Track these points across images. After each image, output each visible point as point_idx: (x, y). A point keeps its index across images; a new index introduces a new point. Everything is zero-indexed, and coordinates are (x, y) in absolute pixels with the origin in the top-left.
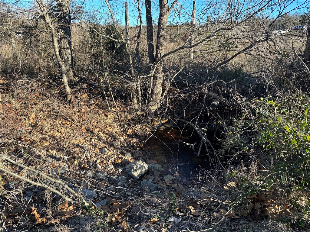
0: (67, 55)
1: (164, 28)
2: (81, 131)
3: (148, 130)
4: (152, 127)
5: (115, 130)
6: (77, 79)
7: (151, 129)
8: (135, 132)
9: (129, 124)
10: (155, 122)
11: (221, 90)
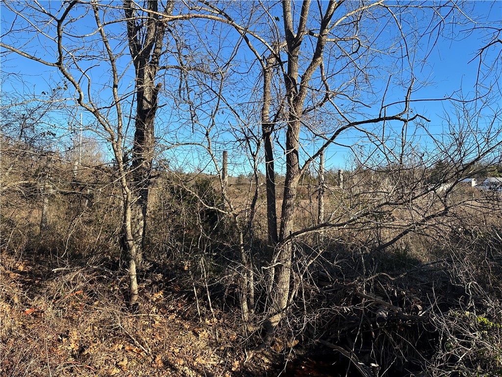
0: (138, 228)
1: (293, 195)
2: (155, 365)
3: (266, 361)
4: (273, 356)
5: (211, 363)
6: (148, 266)
7: (270, 360)
8: (244, 367)
9: (232, 350)
10: (276, 345)
11: (388, 290)
